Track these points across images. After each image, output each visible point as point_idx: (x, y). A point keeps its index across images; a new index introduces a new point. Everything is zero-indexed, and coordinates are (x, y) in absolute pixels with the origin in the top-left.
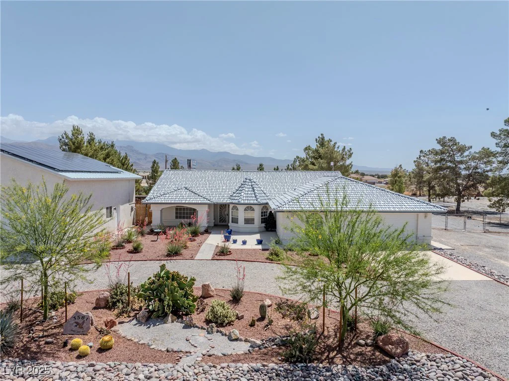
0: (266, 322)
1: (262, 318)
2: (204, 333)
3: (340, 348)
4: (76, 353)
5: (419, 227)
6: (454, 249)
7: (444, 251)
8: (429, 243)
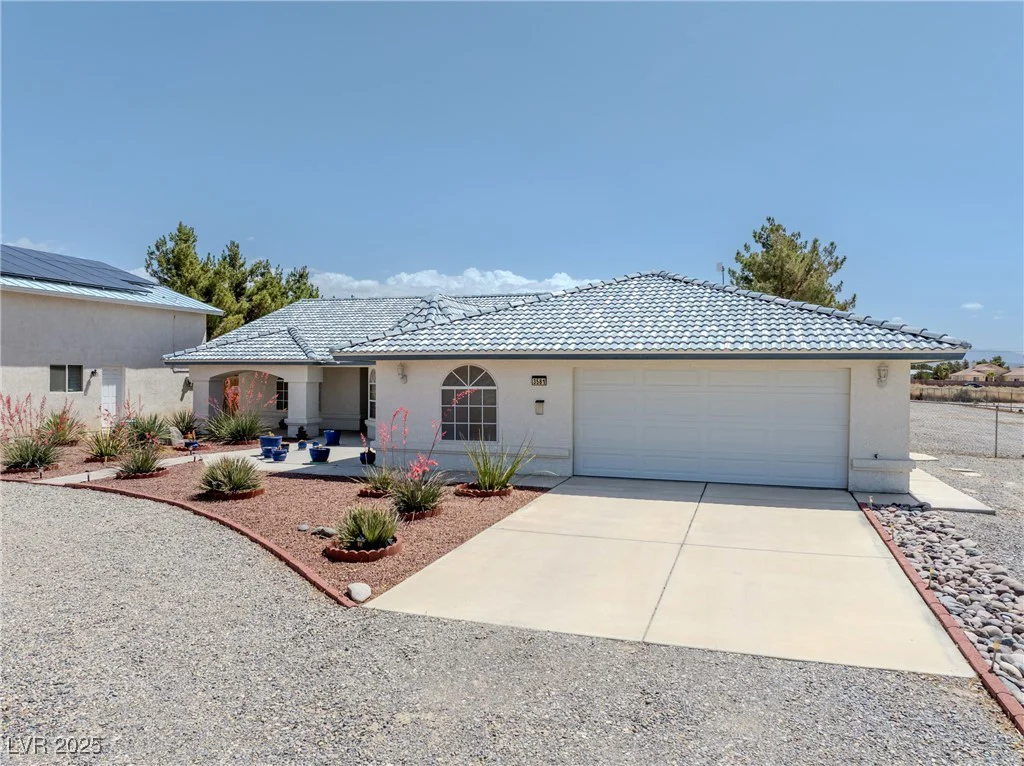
5: (853, 420)
6: (993, 513)
7: (926, 514)
8: (898, 487)
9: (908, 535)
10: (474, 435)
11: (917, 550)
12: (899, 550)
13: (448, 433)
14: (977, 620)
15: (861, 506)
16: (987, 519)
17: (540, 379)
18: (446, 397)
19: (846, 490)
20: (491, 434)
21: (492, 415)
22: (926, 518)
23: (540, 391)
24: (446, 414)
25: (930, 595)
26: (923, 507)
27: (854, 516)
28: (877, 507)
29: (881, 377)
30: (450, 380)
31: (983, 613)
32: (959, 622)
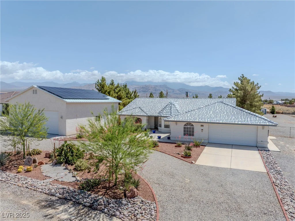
5: (258, 135)
6: (280, 152)
7: (269, 152)
8: (266, 146)
9: (265, 155)
10: (190, 135)
11: (265, 158)
12: (263, 158)
13: (185, 134)
14: (269, 167)
15: (259, 150)
16: (279, 153)
17: (202, 126)
18: (185, 128)
19: (257, 147)
20: (193, 135)
21: (193, 132)
22: (268, 153)
23: (202, 128)
24: (184, 131)
25: (265, 164)
26: (269, 151)
27: (257, 152)
28: (261, 150)
29: (263, 128)
30: (185, 125)
31: (271, 166)
32: (267, 167)
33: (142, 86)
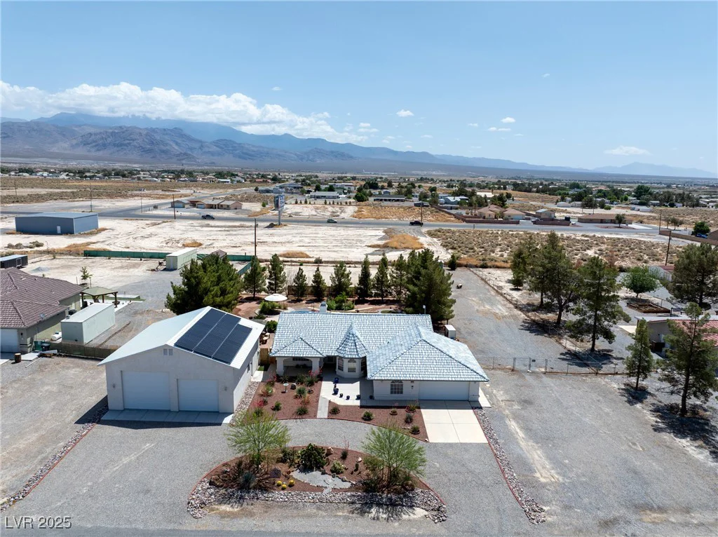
0: (358, 472)
1: (356, 470)
2: (331, 477)
3: (388, 486)
4: (280, 488)
8: (477, 400)
9: (480, 417)
10: (398, 393)
13: (392, 393)
15: (473, 408)
17: (412, 382)
19: (468, 401)
20: (402, 393)
21: (402, 389)
22: (482, 411)
24: (392, 389)
26: (481, 408)
30: (392, 383)
33: (110, 131)
